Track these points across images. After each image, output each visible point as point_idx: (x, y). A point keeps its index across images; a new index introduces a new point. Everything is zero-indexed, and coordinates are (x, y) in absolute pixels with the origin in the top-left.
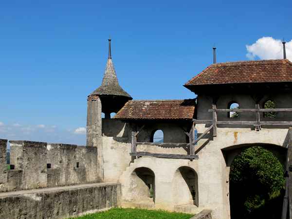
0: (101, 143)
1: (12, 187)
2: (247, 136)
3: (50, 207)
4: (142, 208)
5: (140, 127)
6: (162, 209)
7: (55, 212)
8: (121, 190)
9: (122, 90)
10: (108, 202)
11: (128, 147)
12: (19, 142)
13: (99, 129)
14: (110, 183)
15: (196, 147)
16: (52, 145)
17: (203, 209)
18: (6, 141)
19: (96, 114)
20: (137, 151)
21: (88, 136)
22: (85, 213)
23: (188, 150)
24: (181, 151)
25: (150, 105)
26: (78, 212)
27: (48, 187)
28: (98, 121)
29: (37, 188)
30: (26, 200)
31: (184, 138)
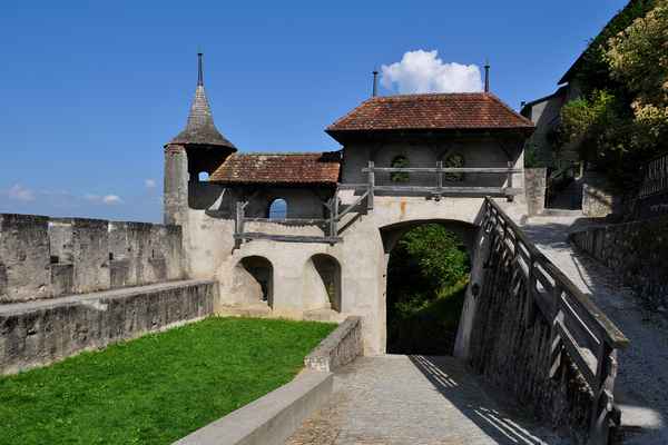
0: (187, 220)
1: (60, 291)
2: (419, 209)
3: (120, 319)
4: (253, 316)
5: (251, 194)
6: (284, 316)
7: (128, 326)
8: (218, 291)
9: (220, 137)
10: (200, 308)
11: (230, 225)
12: (66, 220)
13: (185, 198)
14: (202, 280)
15: (340, 225)
16: (114, 223)
17: (349, 315)
18: (47, 218)
19: (179, 174)
20: (246, 230)
21: (166, 209)
22: (169, 326)
23: (327, 230)
24: (316, 231)
25: (268, 160)
26: (159, 326)
27: (111, 288)
28: (182, 184)
29: (95, 291)
30: (86, 309)
31: (320, 210)
